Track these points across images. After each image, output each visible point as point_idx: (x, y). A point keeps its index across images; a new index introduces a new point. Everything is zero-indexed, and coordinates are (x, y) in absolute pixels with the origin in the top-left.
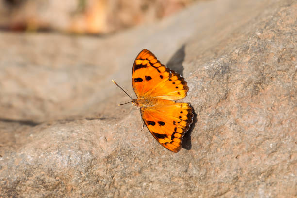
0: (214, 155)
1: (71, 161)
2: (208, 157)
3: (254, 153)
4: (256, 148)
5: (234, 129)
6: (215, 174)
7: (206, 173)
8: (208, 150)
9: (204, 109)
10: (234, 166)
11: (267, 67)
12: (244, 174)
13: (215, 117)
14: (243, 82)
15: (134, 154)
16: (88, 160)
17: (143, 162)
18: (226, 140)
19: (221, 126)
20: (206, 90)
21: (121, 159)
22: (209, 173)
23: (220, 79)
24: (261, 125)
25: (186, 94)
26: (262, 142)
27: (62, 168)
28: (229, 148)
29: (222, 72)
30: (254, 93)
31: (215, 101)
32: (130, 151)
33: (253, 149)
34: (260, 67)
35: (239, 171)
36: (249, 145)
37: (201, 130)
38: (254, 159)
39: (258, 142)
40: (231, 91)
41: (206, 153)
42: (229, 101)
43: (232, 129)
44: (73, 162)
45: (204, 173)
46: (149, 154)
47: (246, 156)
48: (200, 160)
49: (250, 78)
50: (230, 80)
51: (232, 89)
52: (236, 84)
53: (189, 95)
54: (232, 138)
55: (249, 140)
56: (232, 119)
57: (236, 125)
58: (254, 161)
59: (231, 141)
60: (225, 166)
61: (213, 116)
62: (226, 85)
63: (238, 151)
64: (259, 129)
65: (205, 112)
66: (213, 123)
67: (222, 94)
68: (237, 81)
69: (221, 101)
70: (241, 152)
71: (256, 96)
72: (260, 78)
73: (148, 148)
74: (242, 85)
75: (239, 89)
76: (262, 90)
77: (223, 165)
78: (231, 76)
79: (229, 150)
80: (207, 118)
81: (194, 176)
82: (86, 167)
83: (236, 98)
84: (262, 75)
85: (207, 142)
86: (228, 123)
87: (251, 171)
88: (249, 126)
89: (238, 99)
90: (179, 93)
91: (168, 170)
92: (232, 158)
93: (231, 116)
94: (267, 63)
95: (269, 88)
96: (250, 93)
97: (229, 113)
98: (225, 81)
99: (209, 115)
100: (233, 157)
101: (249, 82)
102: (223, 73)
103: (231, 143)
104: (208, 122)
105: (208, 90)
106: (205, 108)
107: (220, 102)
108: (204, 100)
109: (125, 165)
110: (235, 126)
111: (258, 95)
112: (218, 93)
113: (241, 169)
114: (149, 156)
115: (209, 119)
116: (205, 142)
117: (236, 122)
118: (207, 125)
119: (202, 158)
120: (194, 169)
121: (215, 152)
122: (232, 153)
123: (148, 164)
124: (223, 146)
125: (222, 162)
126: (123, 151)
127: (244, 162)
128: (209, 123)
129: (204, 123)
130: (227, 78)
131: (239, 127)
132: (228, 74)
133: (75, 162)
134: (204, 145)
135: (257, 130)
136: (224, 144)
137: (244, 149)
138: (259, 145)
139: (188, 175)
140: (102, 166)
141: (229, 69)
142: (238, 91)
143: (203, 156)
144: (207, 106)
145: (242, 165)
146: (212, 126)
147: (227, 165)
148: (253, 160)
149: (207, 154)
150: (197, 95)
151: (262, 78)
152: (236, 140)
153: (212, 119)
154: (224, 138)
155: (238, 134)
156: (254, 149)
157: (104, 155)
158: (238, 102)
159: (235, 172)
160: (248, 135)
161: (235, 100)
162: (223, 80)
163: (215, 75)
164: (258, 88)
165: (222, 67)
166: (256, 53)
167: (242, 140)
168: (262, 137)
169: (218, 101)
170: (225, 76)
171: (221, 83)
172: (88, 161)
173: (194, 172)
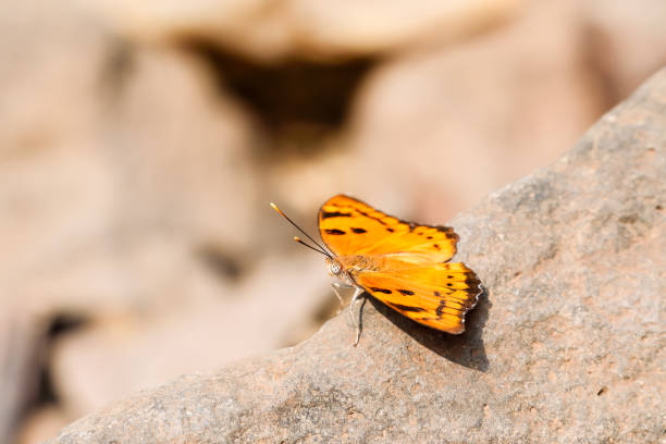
0: (543, 386)
1: (189, 419)
2: (528, 393)
3: (640, 382)
4: (644, 370)
5: (583, 321)
6: (550, 434)
7: (530, 431)
8: (527, 375)
9: (503, 280)
10: (597, 413)
11: (644, 183)
12: (622, 433)
13: (532, 296)
14: (590, 218)
15: (343, 400)
16: (231, 413)
17: (370, 417)
18: (567, 352)
19: (552, 316)
20: (501, 236)
21: (312, 418)
22: (535, 432)
23: (533, 212)
24: (649, 308)
25: (455, 247)
26: (657, 351)
27: (168, 439)
28: (578, 370)
29: (537, 196)
30: (620, 244)
31: (528, 261)
32: (332, 390)
33: (637, 372)
34: (626, 182)
35: (611, 425)
36: (625, 360)
37: (502, 327)
38: (644, 394)
39: (647, 351)
40: (563, 242)
41: (522, 383)
42: (560, 262)
43: (578, 321)
44: (194, 421)
45: (523, 432)
46: (381, 394)
47: (621, 389)
48: (511, 398)
49: (605, 207)
50: (558, 215)
51: (564, 236)
52: (574, 224)
53: (464, 251)
54: (582, 344)
55: (625, 346)
56: (575, 298)
57: (587, 310)
58: (643, 400)
59: (581, 353)
60: (574, 414)
61: (527, 292)
62: (548, 227)
63: (601, 378)
64: (646, 319)
65: (507, 287)
66: (530, 308)
67: (544, 246)
68: (575, 215)
69: (543, 262)
70: (610, 379)
71: (626, 251)
72: (629, 204)
73: (377, 380)
74: (588, 225)
75: (583, 233)
76: (640, 239)
77: (566, 411)
78: (558, 205)
79: (577, 377)
80: (513, 299)
81: (500, 436)
82: (229, 432)
83: (579, 255)
84: (634, 198)
85: (522, 356)
86: (565, 307)
87: (639, 425)
88: (620, 314)
89: (583, 257)
90: (436, 246)
91: (433, 428)
92: (589, 394)
93: (570, 292)
94: (642, 173)
95: (654, 234)
96: (610, 243)
97: (567, 286)
98: (545, 218)
99: (517, 293)
100: (592, 393)
101: (604, 218)
102: (539, 198)
103: (581, 358)
104: (517, 309)
105: (506, 238)
106: (506, 277)
107: (539, 263)
108: (501, 258)
109: (324, 431)
110: (584, 314)
111: (631, 249)
112: (531, 243)
113: (613, 419)
114: (383, 399)
115: (518, 301)
116: (517, 356)
117: (586, 305)
118: (515, 313)
119: (515, 396)
120: (497, 419)
121: (543, 382)
122: (587, 383)
123: (382, 422)
124: (563, 368)
125: (565, 406)
126: (315, 393)
127: (621, 404)
128: (521, 311)
129: (509, 311)
130: (551, 211)
131: (594, 316)
132: (549, 201)
133: (199, 419)
134: (514, 363)
135: (640, 320)
136: (563, 361)
137: (615, 370)
138: (649, 360)
139: (484, 436)
140: (266, 433)
141: (551, 189)
142: (580, 239)
143: (516, 390)
144: (510, 273)
145: (616, 411)
146: (529, 316)
147: (578, 411)
148: (640, 398)
149: (526, 386)
150: (482, 249)
151: (635, 205)
152: (592, 350)
153: (525, 299)
154: (562, 346)
155: (596, 332)
156: (639, 371)
157: (268, 404)
158: (584, 264)
159: (601, 427)
160: (621, 335)
161: (576, 260)
162: (542, 216)
163: (519, 204)
164: (629, 232)
165: (534, 187)
166: (611, 151)
167: (607, 348)
168: (656, 338)
169: (535, 261)
170: (545, 206)
171: (537, 222)
172: (232, 418)
173: (500, 428)
